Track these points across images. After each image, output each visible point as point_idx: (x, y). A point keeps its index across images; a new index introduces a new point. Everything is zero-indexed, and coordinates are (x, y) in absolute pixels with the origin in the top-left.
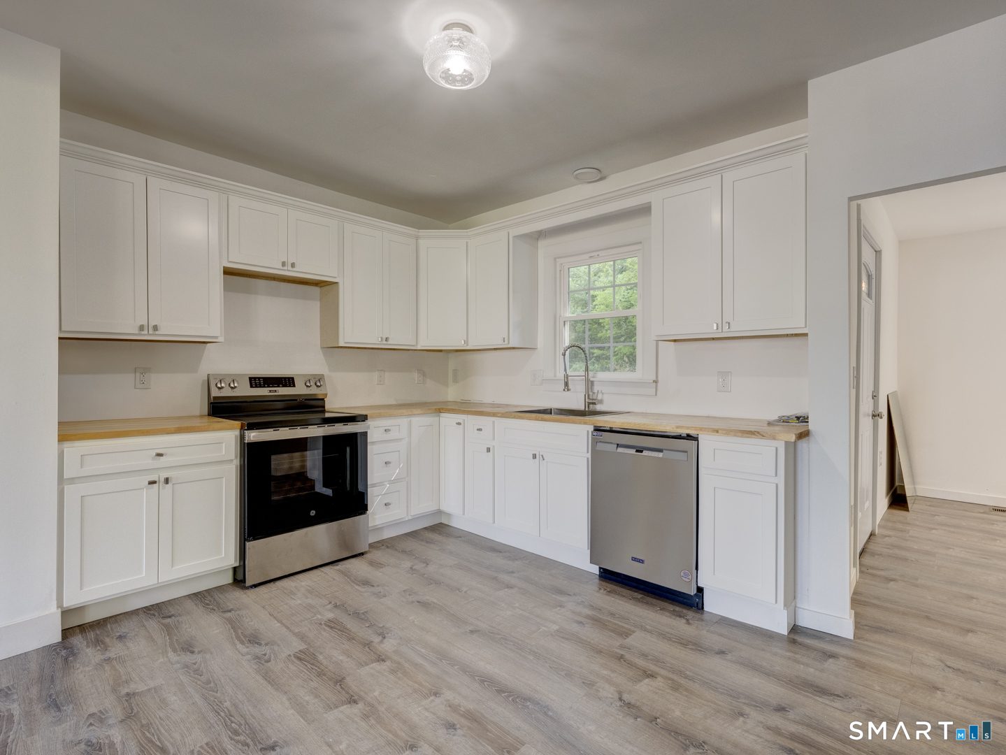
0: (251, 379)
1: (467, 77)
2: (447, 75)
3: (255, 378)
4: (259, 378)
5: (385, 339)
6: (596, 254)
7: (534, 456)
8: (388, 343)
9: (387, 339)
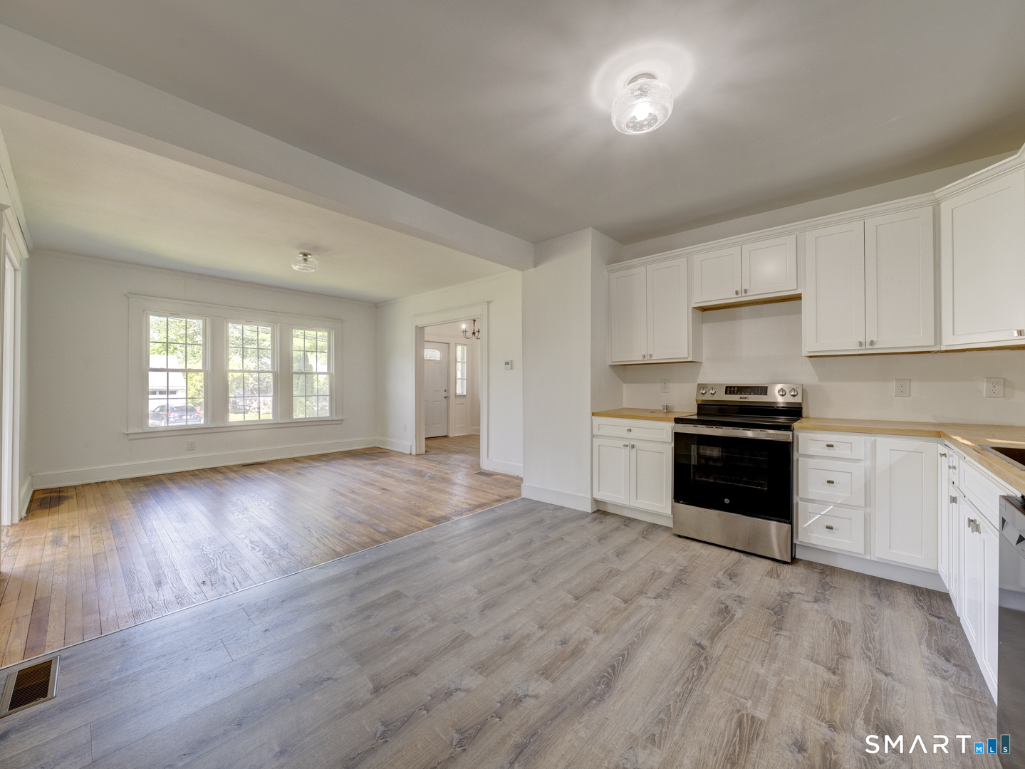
0: (727, 387)
1: (653, 118)
2: (636, 125)
3: (731, 387)
4: (734, 387)
9: (872, 344)
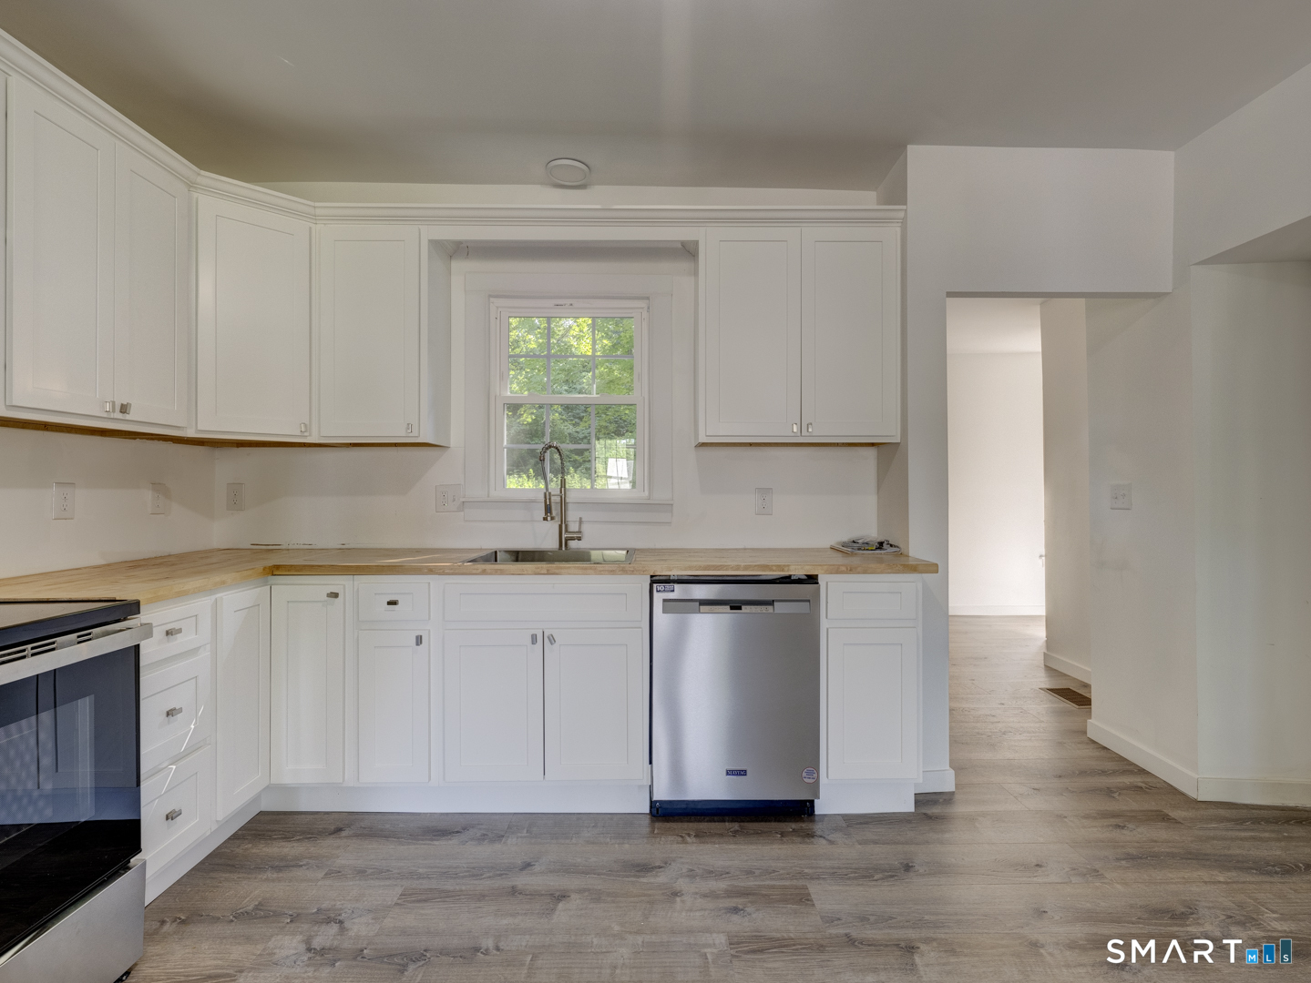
5: (118, 408)
6: (568, 302)
7: (534, 639)
8: (128, 417)
9: (124, 409)
